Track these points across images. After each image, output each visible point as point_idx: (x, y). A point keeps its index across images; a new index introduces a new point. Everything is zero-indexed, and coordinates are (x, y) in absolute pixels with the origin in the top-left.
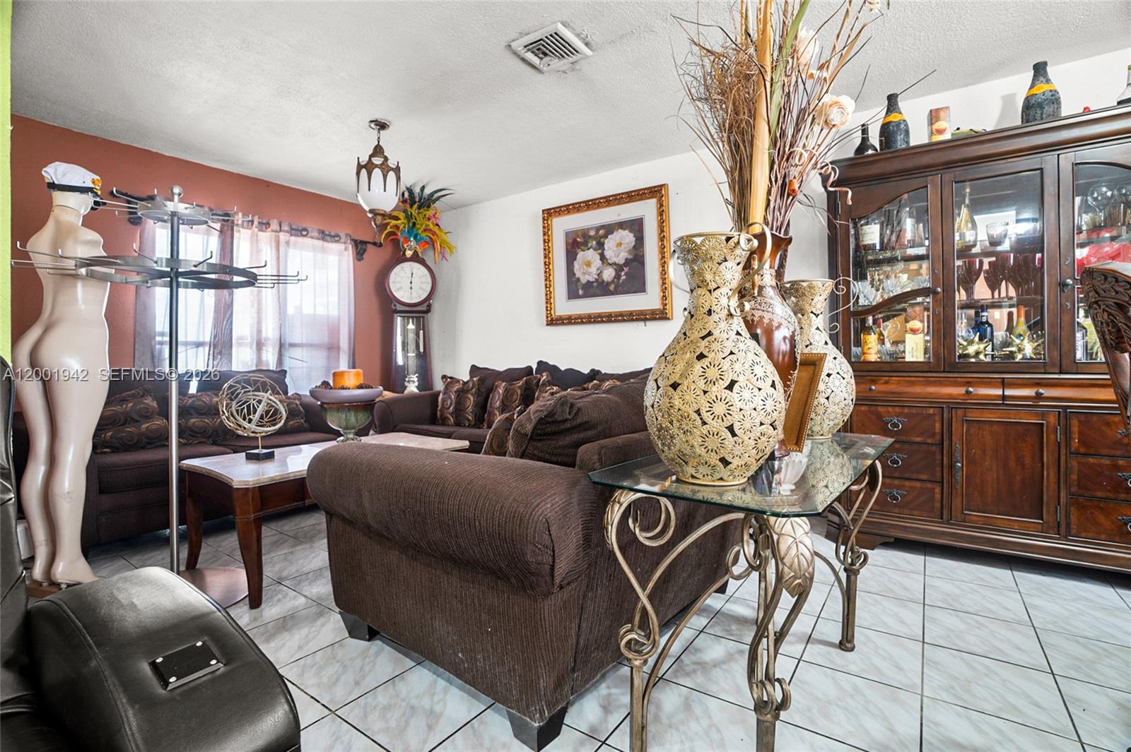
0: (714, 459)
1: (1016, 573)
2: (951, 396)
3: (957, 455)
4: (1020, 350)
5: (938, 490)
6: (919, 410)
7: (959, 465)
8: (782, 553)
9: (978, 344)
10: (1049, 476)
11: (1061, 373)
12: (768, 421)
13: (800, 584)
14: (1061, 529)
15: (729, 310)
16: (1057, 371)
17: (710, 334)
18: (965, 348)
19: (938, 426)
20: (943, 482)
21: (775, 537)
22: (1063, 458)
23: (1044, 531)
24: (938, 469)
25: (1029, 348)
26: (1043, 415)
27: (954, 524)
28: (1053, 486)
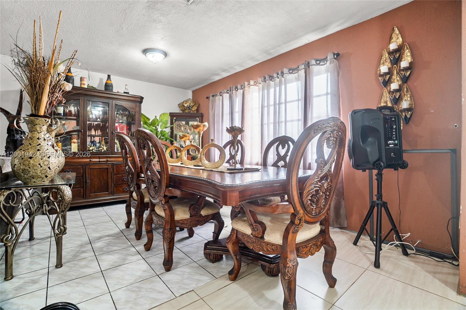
0: (43, 176)
1: (103, 207)
2: (86, 162)
3: (88, 179)
4: (103, 149)
5: (82, 190)
6: (76, 167)
7: (88, 181)
8: (65, 194)
9: (93, 147)
10: (110, 180)
11: (112, 155)
12: (58, 166)
13: (69, 200)
14: (113, 194)
15: (44, 138)
16: (111, 154)
17: (40, 144)
18: (89, 148)
19: (82, 171)
20: (83, 187)
21: (63, 191)
22: (112, 176)
23: (109, 195)
24: (82, 183)
25: (105, 148)
26: (108, 165)
27: (87, 199)
28: (111, 183)
